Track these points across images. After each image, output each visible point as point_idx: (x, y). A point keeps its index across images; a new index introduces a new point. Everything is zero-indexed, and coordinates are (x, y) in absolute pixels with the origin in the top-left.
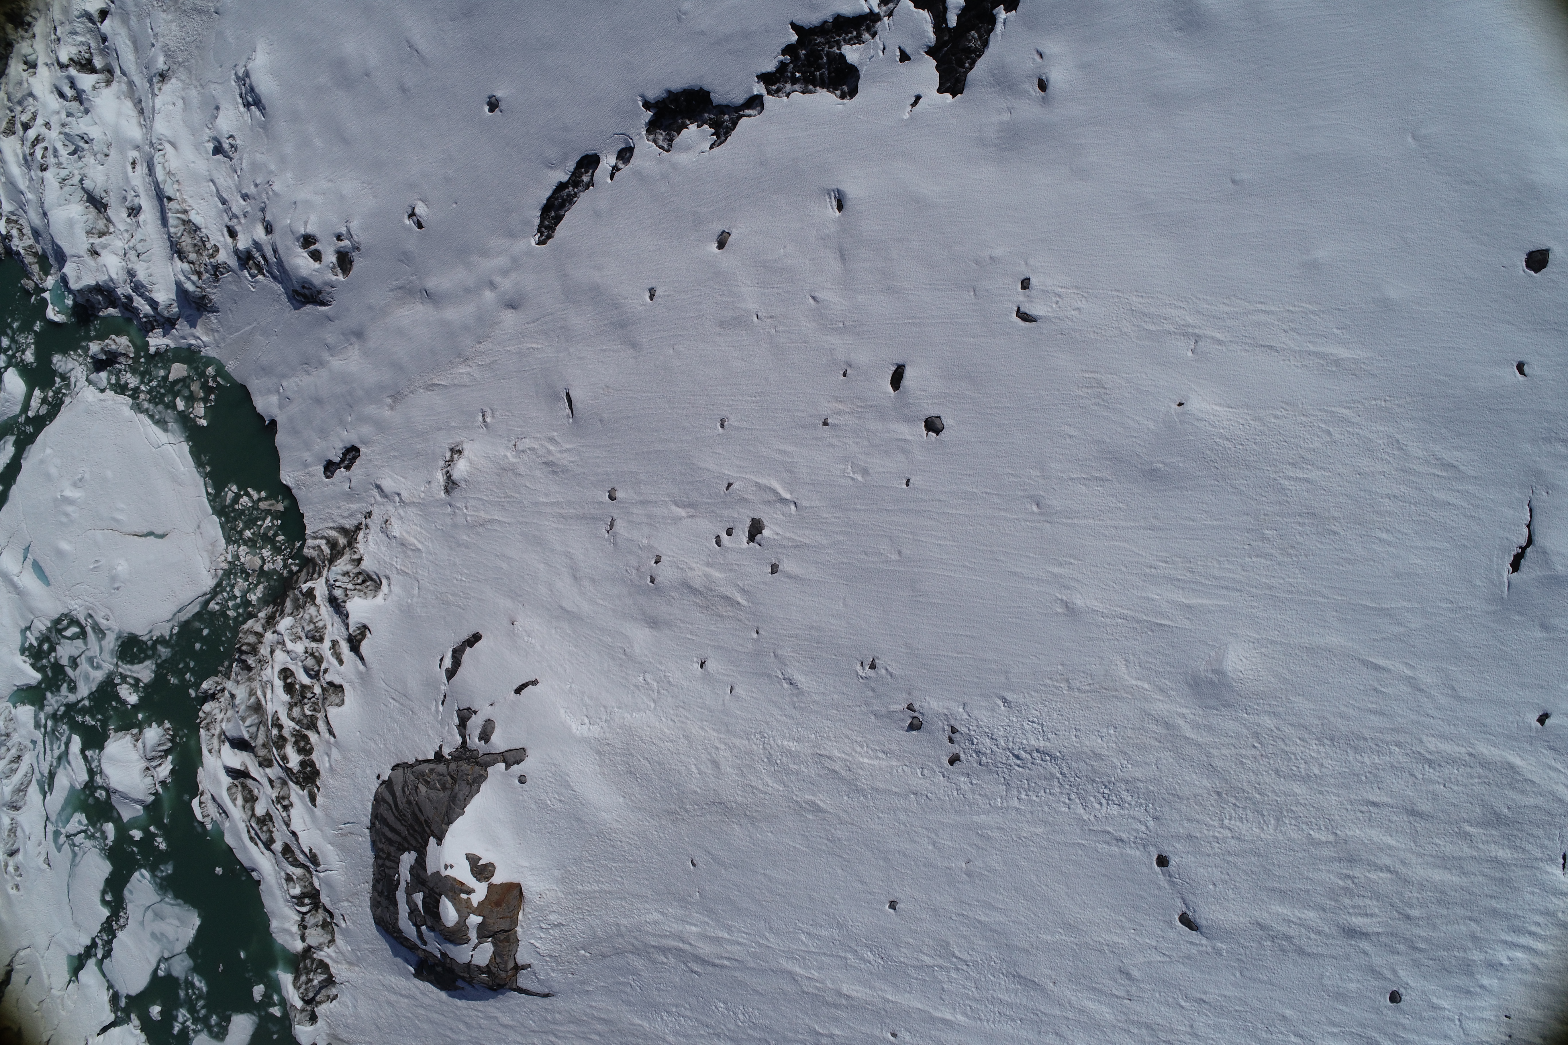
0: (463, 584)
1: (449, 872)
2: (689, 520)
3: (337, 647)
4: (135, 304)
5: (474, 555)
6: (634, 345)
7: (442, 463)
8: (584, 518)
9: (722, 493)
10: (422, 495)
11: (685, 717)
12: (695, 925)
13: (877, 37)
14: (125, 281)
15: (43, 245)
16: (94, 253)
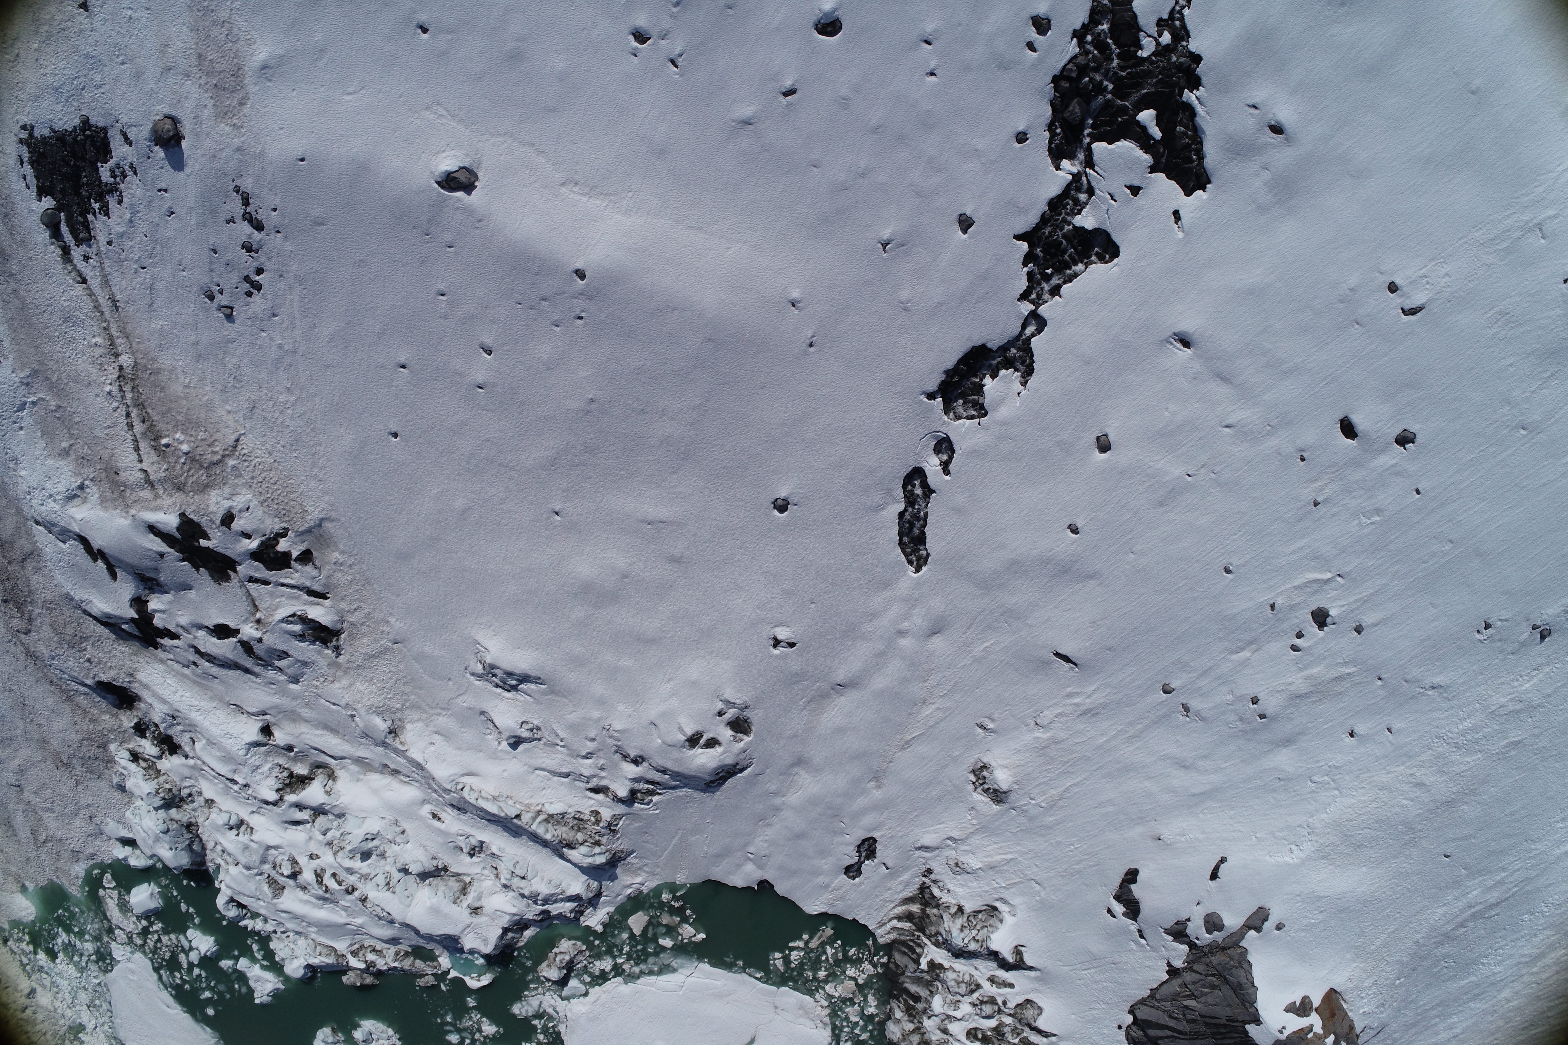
0: (1081, 849)
1: (1286, 1033)
2: (1256, 654)
3: (996, 979)
4: (556, 913)
6: (1091, 577)
7: (972, 787)
8: (1155, 722)
9: (1271, 615)
10: (974, 822)
11: (1369, 777)
12: (1475, 889)
13: (1097, 191)
14: (528, 905)
15: (408, 943)
16: (476, 910)
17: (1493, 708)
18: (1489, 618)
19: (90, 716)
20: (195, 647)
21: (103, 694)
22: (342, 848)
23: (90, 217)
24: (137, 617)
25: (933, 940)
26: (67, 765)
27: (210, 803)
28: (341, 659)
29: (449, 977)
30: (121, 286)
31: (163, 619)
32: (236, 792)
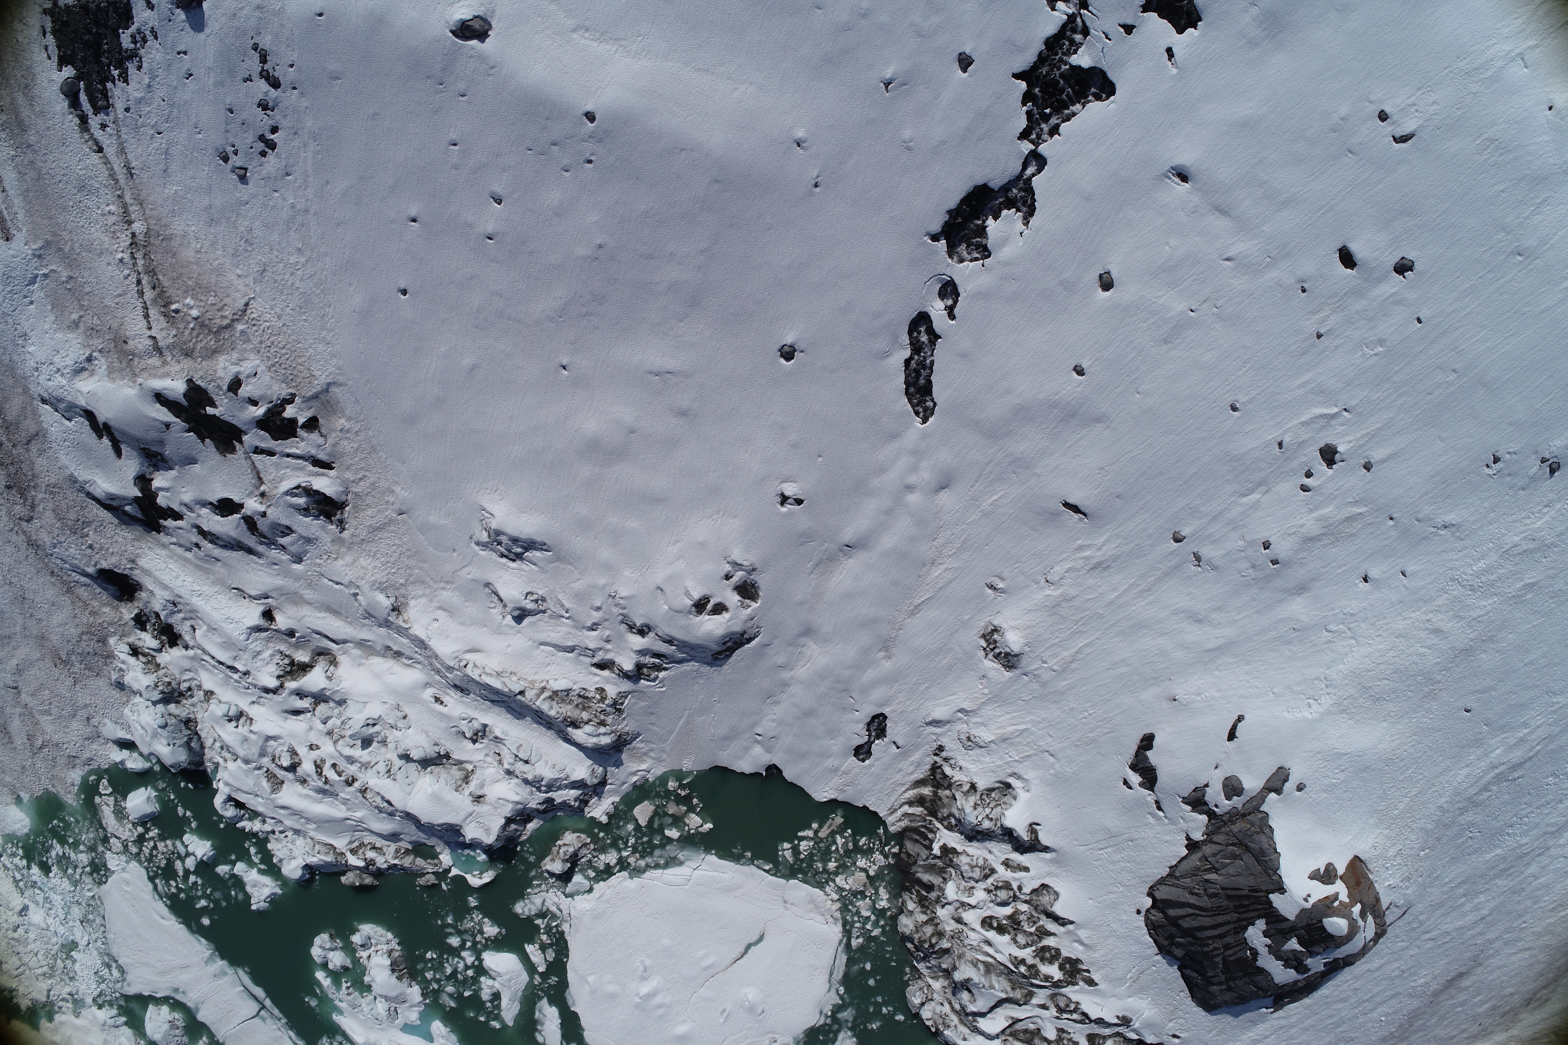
0: (1095, 715)
1: (1312, 901)
2: (1266, 496)
3: (1011, 863)
4: (560, 801)
5: (1085, 688)
6: (1098, 420)
7: (983, 653)
8: (1167, 574)
9: (1279, 454)
10: (986, 691)
11: (1385, 624)
12: (1497, 748)
13: (1092, 31)
14: (532, 793)
15: (408, 838)
16: (478, 799)
17: (1507, 547)
18: (1497, 451)
19: (90, 609)
20: (198, 527)
21: (104, 585)
22: (343, 737)
23: (109, 85)
24: (140, 495)
25: (945, 823)
26: (65, 663)
27: (209, 694)
28: (346, 534)
29: (450, 875)
30: (137, 153)
31: (167, 498)
32: (236, 681)
